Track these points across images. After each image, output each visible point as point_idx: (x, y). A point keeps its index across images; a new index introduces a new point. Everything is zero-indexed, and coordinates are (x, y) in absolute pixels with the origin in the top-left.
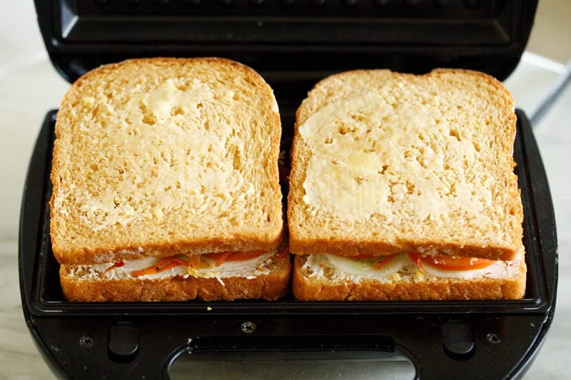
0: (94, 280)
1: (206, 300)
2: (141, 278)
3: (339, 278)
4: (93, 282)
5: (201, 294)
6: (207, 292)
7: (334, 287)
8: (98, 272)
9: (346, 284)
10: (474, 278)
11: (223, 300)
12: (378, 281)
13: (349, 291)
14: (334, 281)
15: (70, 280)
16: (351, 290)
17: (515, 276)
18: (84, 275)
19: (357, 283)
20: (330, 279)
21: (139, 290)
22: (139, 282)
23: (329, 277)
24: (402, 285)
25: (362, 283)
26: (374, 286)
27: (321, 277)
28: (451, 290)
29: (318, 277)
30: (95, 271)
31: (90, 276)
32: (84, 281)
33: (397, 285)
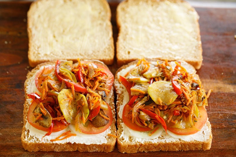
0: (35, 142)
1: (80, 151)
2: (54, 142)
3: (135, 141)
4: (35, 143)
5: (78, 149)
6: (81, 149)
7: (133, 145)
8: (37, 138)
9: (138, 144)
10: (191, 141)
11: (87, 152)
12: (151, 142)
13: (139, 146)
14: (133, 143)
15: (25, 142)
16: (140, 146)
17: (207, 140)
18: (31, 139)
19: (143, 143)
20: (131, 142)
21: (53, 147)
22: (53, 144)
23: (131, 141)
24: (161, 144)
25: (145, 143)
26: (150, 144)
27: (127, 141)
28: (181, 145)
29: (126, 142)
30: (36, 138)
31: (34, 140)
32: (31, 143)
33: (159, 144)
